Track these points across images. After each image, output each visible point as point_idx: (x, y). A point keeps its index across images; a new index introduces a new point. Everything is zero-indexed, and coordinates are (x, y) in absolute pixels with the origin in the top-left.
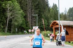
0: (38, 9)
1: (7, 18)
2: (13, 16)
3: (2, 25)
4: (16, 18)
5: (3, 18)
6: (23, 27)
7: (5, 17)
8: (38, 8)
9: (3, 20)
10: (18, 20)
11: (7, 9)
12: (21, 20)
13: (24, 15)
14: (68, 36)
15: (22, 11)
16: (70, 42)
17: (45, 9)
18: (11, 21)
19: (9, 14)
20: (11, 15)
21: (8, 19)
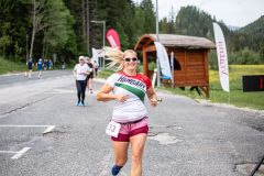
0: (108, 9)
1: (31, 29)
2: (46, 25)
3: (20, 46)
4: (52, 29)
5: (23, 28)
6: (70, 52)
7: (26, 27)
8: (107, 6)
9: (21, 34)
10: (58, 34)
11: (32, 6)
12: (64, 35)
13: (74, 21)
14: (180, 74)
15: (67, 12)
16: (183, 89)
17: (123, 8)
18: (40, 36)
19: (35, 20)
20: (42, 22)
21: (34, 32)
